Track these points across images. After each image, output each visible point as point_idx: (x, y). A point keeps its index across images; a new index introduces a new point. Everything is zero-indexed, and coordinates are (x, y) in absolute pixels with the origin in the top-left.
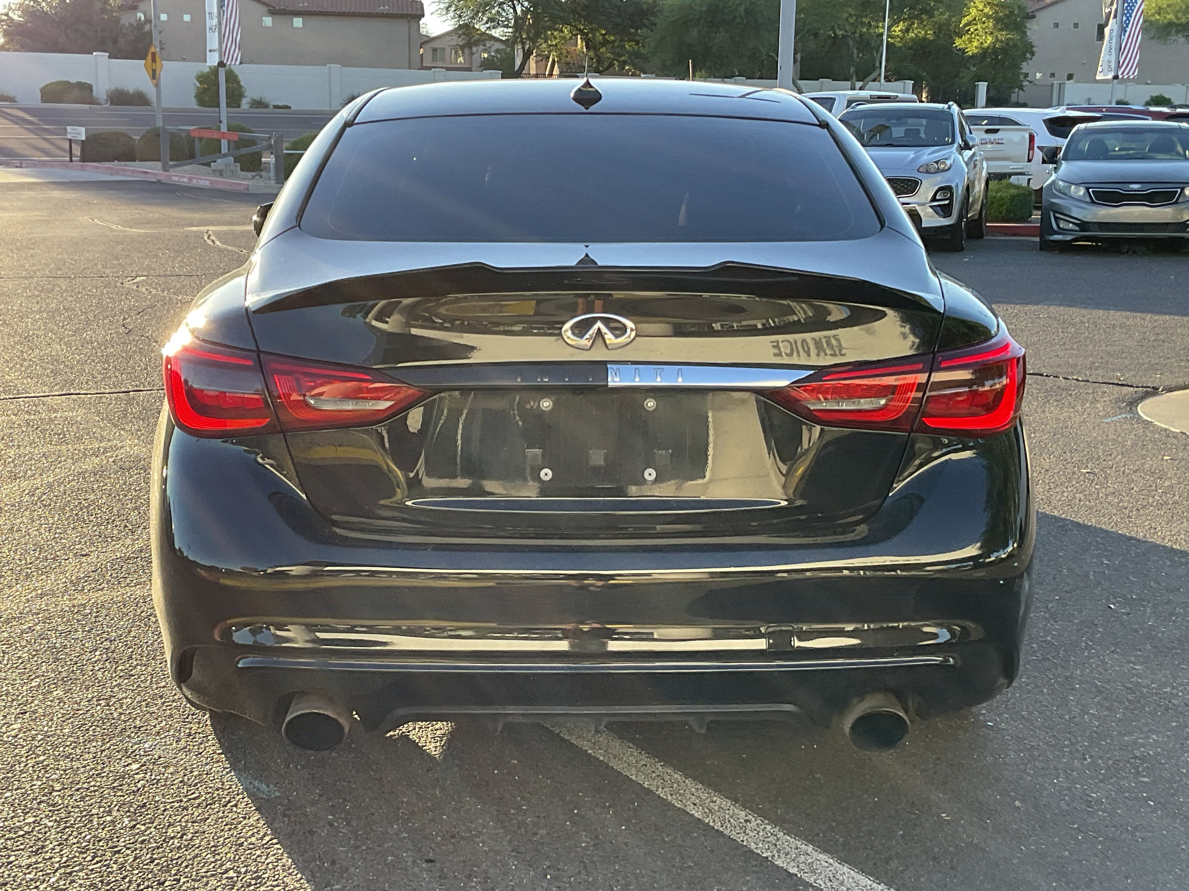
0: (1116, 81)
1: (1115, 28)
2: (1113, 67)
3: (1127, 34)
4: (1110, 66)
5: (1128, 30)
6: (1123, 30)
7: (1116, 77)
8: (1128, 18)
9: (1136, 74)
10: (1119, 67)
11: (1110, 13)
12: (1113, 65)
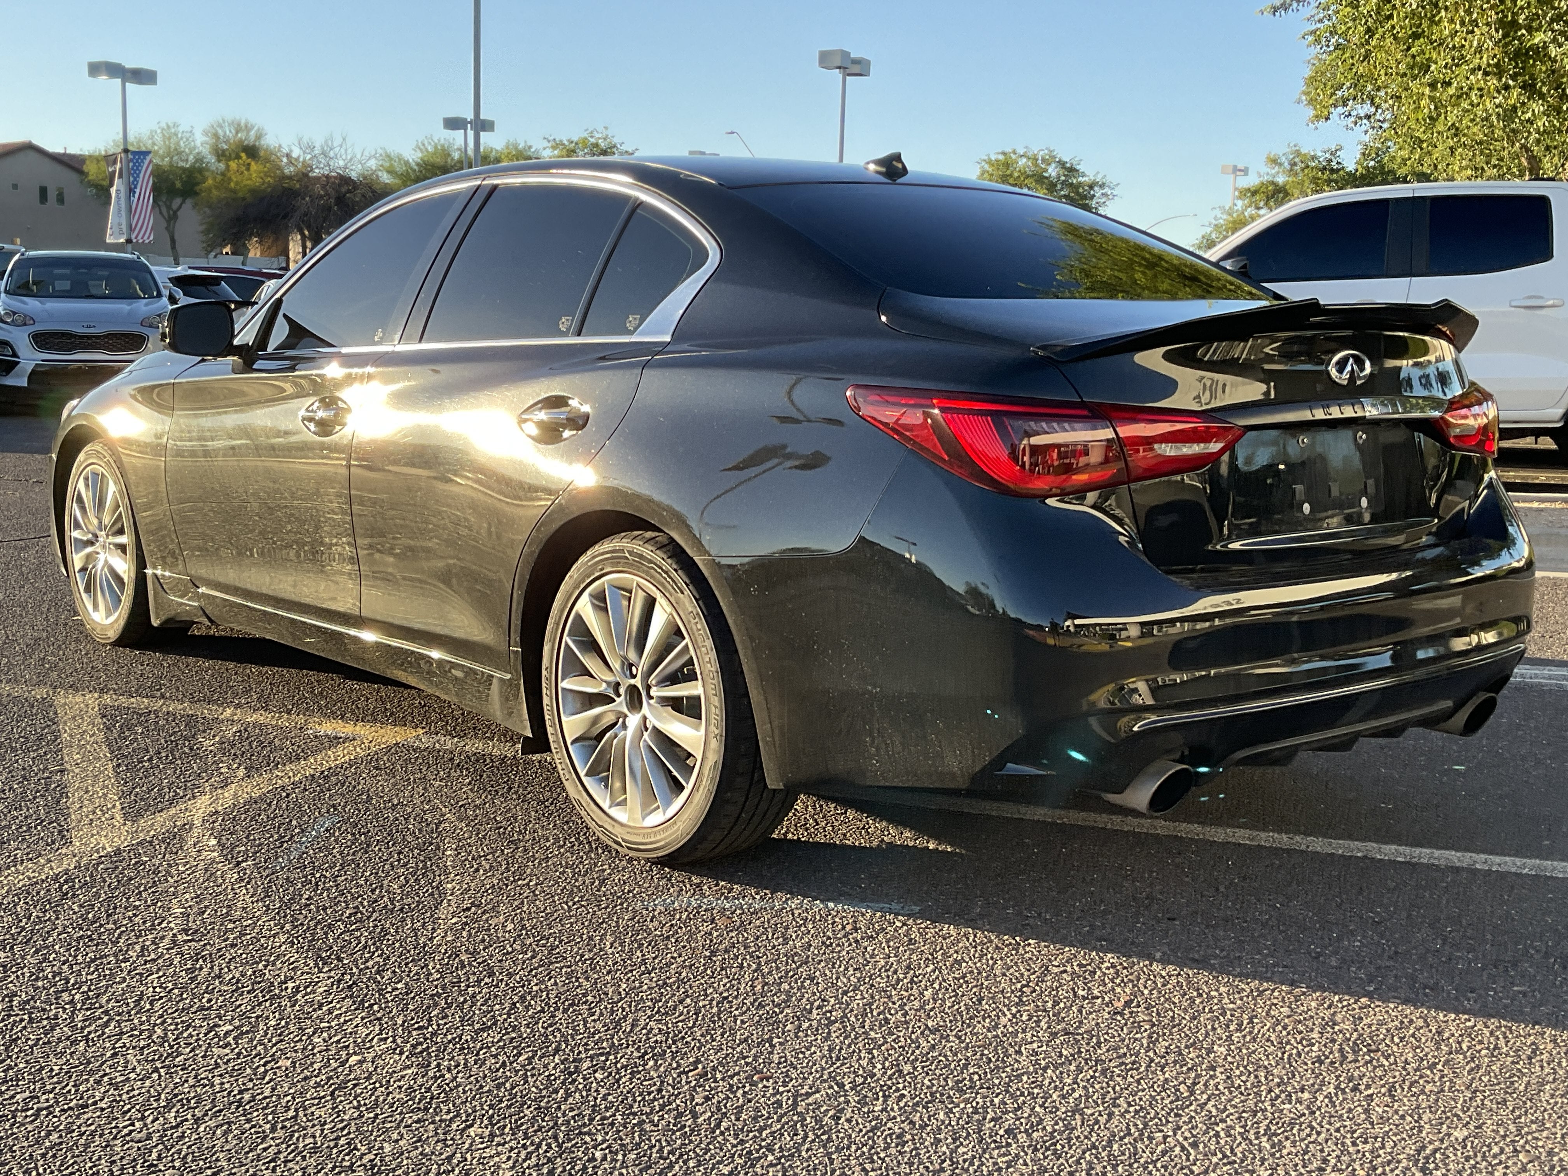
0: (130, 245)
1: (123, 189)
2: (124, 230)
3: (137, 195)
4: (121, 229)
5: (138, 191)
6: (131, 191)
7: (129, 241)
8: (135, 179)
9: (152, 238)
10: (131, 229)
11: (114, 172)
12: (124, 227)
